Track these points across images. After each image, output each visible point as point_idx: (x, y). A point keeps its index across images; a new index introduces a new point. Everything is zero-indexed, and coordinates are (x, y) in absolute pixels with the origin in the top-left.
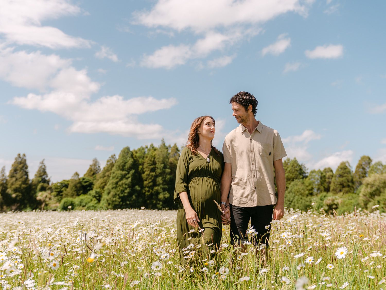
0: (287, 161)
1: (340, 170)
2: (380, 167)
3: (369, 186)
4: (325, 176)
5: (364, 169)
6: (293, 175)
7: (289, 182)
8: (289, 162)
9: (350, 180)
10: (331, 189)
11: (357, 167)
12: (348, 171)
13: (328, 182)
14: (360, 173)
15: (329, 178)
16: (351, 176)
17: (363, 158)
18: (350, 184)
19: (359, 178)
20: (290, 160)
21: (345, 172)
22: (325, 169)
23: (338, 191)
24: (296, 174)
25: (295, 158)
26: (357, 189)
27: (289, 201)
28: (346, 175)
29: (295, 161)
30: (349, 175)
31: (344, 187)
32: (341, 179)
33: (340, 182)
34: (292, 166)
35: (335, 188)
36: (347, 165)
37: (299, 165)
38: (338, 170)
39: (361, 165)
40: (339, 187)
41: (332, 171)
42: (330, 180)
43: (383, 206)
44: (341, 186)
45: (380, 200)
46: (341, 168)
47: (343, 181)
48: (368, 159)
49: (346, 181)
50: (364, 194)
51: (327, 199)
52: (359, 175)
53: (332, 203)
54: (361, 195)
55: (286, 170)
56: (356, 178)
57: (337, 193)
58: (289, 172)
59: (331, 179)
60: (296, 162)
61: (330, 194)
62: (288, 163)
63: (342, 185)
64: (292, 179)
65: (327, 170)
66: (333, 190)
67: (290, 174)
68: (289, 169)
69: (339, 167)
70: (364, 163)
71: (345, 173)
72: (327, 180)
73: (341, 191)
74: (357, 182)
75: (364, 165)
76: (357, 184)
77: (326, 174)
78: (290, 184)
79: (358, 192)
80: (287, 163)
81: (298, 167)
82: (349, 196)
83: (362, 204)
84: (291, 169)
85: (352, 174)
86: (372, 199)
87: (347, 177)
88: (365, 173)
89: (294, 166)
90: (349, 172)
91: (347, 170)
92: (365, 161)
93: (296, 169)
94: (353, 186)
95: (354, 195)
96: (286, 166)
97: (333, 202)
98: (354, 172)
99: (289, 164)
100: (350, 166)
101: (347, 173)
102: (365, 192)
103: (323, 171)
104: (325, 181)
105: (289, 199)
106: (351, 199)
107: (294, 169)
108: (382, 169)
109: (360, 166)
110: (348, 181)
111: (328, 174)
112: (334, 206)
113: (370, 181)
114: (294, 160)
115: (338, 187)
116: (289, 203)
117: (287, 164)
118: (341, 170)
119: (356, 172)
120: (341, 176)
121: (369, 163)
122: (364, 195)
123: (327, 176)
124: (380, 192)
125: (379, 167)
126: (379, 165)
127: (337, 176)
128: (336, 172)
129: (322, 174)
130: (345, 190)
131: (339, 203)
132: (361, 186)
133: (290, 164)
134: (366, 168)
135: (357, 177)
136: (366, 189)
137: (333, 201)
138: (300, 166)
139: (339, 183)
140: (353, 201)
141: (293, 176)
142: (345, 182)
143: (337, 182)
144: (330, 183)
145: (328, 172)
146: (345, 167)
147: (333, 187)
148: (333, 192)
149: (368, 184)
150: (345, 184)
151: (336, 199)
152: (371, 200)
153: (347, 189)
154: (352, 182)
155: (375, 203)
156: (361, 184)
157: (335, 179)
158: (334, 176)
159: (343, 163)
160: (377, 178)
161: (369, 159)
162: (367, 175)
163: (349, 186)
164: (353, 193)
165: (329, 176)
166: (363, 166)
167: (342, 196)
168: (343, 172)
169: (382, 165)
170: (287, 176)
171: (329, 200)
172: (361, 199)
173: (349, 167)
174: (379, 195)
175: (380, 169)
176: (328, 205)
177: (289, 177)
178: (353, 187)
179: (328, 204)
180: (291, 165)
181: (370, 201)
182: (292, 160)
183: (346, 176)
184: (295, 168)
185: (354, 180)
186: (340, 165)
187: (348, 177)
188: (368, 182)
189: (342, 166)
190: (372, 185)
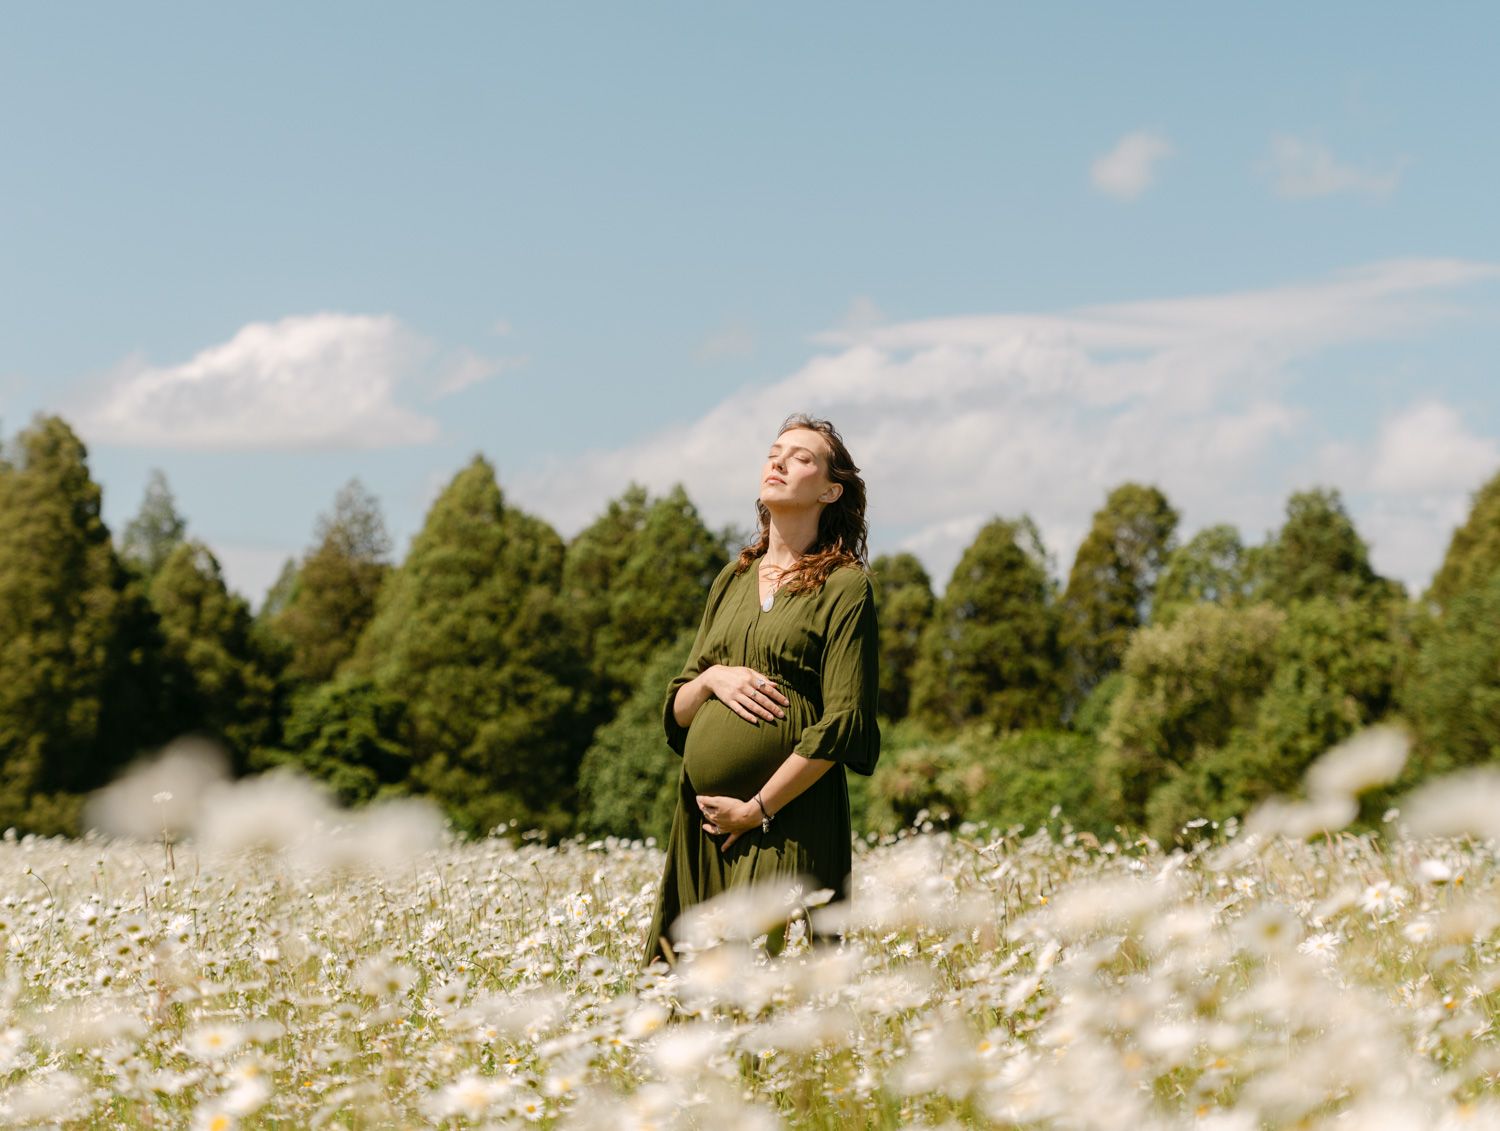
0: (625, 508)
1: (977, 573)
2: (1223, 563)
3: (1159, 682)
5: (1124, 570)
6: (663, 598)
7: (637, 648)
8: (641, 510)
9: (1039, 640)
10: (918, 694)
11: (1084, 556)
12: (1027, 582)
13: (894, 655)
14: (1102, 596)
15: (901, 627)
16: (1048, 616)
17: (1123, 502)
18: (1040, 665)
19: (1096, 628)
20: (649, 502)
21: (1004, 583)
23: (956, 710)
24: (682, 598)
25: (680, 491)
26: (1078, 699)
27: (641, 776)
28: (1013, 604)
29: (679, 508)
30: (1034, 609)
31: (996, 682)
32: (983, 633)
33: (978, 655)
34: (661, 541)
35: (941, 690)
36: (1024, 542)
37: (702, 535)
38: (960, 577)
39: (1110, 546)
40: (969, 685)
41: (922, 579)
42: (910, 638)
44: (981, 678)
45: (1228, 772)
46: (986, 563)
47: (991, 645)
48: (1151, 508)
49: (1016, 644)
50: (1130, 730)
51: (896, 765)
52: (1096, 608)
53: (924, 789)
54: (1108, 736)
55: (622, 562)
56: (1078, 631)
57: (954, 723)
58: (640, 581)
59: (920, 629)
60: (687, 512)
61: (911, 729)
62: (635, 516)
63: (989, 673)
64: (655, 631)
65: (889, 575)
66: (931, 704)
67: (643, 593)
68: (636, 563)
69: (967, 554)
70: (1125, 532)
71: (1007, 594)
72: (890, 639)
73: (976, 710)
74: (1084, 649)
75: (1131, 545)
76: (1080, 669)
77: (886, 599)
78: (643, 659)
79: (1085, 719)
80: (624, 520)
81: (697, 548)
82: (1032, 744)
83: (1114, 794)
84: (650, 561)
85: (1051, 601)
86: (1180, 765)
87: (1019, 622)
88: (1133, 597)
89: (671, 543)
90: (1037, 588)
91: (1022, 575)
92: (1131, 518)
93: (687, 557)
94: (1058, 677)
95: (1064, 742)
96: (618, 542)
97: (931, 781)
98: (1064, 588)
99: (641, 526)
100: (1042, 551)
101: (1022, 597)
102: (1130, 718)
105: (639, 764)
106: (1043, 767)
107: (672, 559)
108: (1236, 574)
109: (1098, 550)
110: (1028, 646)
111: (898, 599)
113: (1164, 648)
114: (676, 501)
115: (961, 685)
116: (641, 787)
117: (629, 528)
118: (984, 576)
119: (1077, 587)
120: (982, 612)
121: (1162, 533)
122: (1130, 742)
123: (891, 612)
124: (1228, 720)
125: (1219, 563)
126: (1225, 554)
127: (961, 614)
128: (948, 588)
130: (1003, 706)
131: (972, 789)
132: (1111, 679)
133: (650, 526)
134: (1143, 564)
135: (1084, 620)
136: (1139, 697)
137: (932, 772)
138: (709, 538)
139: (969, 660)
140: (1053, 775)
141: (666, 609)
142: (1006, 653)
143: (957, 654)
144: (907, 656)
145: (899, 586)
146: (1014, 557)
147: (932, 688)
148: (927, 714)
149: (1154, 669)
150: (1007, 666)
151: (950, 764)
152: (1172, 769)
153: (1016, 697)
154: (1054, 652)
155: (1192, 787)
156: (1108, 663)
157: (947, 637)
158: (938, 612)
159: (995, 532)
160: (1211, 630)
161: (1161, 505)
162: (1145, 609)
163: (1028, 678)
164: (1057, 726)
165: (902, 611)
166: (1121, 550)
167: (989, 741)
168: (991, 591)
169: (1238, 549)
170: (625, 607)
171: (907, 771)
172: (1110, 758)
173: (1035, 558)
174: (1220, 743)
175: (1226, 574)
177: (640, 615)
178: (1053, 686)
179: (901, 797)
180: (655, 532)
181: (1165, 779)
182: (657, 501)
183: (1014, 615)
184: (677, 550)
185: (1063, 639)
186: (977, 542)
187: (1028, 617)
188: (1153, 659)
189: (995, 549)
190: (1181, 676)
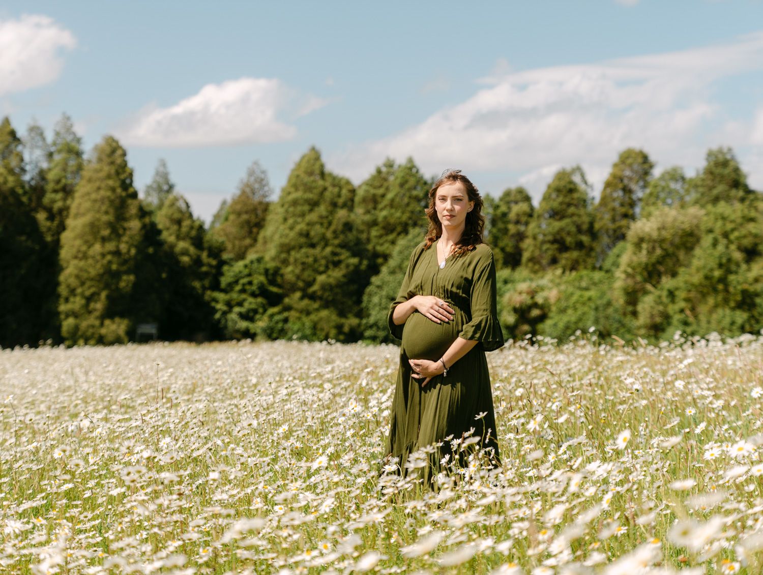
0: (384, 169)
1: (554, 195)
2: (675, 186)
3: (644, 246)
4: (504, 215)
5: (627, 190)
6: (403, 213)
7: (391, 237)
8: (392, 170)
9: (585, 227)
10: (526, 255)
11: (608, 185)
12: (578, 199)
13: (513, 236)
14: (616, 204)
15: (517, 222)
16: (589, 215)
17: (627, 158)
18: (585, 239)
19: (614, 220)
20: (396, 167)
21: (567, 200)
22: (507, 194)
23: (544, 262)
24: (412, 212)
25: (410, 160)
26: (604, 254)
28: (572, 210)
29: (410, 169)
30: (582, 211)
31: (564, 248)
32: (557, 225)
33: (554, 235)
34: (402, 185)
35: (537, 253)
36: (577, 179)
37: (422, 182)
38: (546, 198)
39: (622, 180)
40: (551, 250)
41: (527, 199)
42: (522, 228)
43: (682, 304)
44: (556, 246)
45: (677, 289)
46: (558, 190)
47: (561, 230)
48: (640, 160)
49: (573, 229)
50: (630, 270)
51: (515, 290)
52: (614, 209)
53: (529, 302)
54: (619, 274)
55: (383, 196)
56: (604, 221)
57: (543, 269)
58: (392, 204)
59: (527, 224)
60: (414, 170)
61: (522, 272)
62: (388, 173)
63: (560, 244)
64: (399, 229)
65: (512, 198)
66: (532, 259)
67: (393, 211)
68: (390, 196)
69: (549, 187)
70: (628, 173)
71: (569, 205)
72: (512, 228)
73: (554, 261)
74: (607, 231)
75: (630, 179)
76: (605, 240)
77: (509, 208)
78: (393, 243)
79: (607, 264)
80: (383, 175)
81: (419, 188)
82: (581, 278)
83: (621, 301)
84: (396, 195)
85: (590, 208)
86: (654, 286)
87: (575, 218)
88: (632, 204)
89: (407, 186)
90: (583, 202)
91: (576, 195)
92: (630, 165)
93: (415, 193)
94: (594, 245)
95: (597, 275)
96: (381, 186)
97: (532, 298)
98: (597, 201)
99: (392, 178)
100: (586, 183)
101: (576, 206)
102: (630, 264)
103: (501, 199)
104: (506, 231)
105: (391, 293)
106: (587, 289)
107: (408, 194)
108: (682, 192)
109: (616, 182)
110: (579, 230)
111: (516, 209)
112: (535, 313)
113: (647, 229)
114: (409, 166)
115: (548, 249)
117: (385, 180)
118: (558, 196)
119: (604, 200)
120: (556, 214)
121: (646, 173)
122: (628, 275)
123: (512, 216)
124: (677, 264)
126: (677, 181)
127: (547, 215)
128: (540, 204)
129: (497, 207)
130: (567, 259)
131: (552, 300)
132: (620, 244)
133: (396, 178)
134: (636, 188)
135: (607, 217)
136: (635, 253)
137: (533, 293)
138: (425, 183)
139: (550, 238)
140: (592, 293)
141: (405, 218)
142: (569, 233)
143: (545, 235)
144: (521, 237)
145: (516, 202)
146: (572, 186)
147: (532, 252)
148: (530, 265)
149: (641, 240)
150: (569, 240)
151: (542, 289)
152: (649, 287)
153: (574, 255)
154: (592, 233)
155: (660, 297)
156: (619, 236)
157: (539, 227)
158: (535, 215)
159: (562, 175)
160: (670, 219)
161: (645, 158)
162: (638, 210)
163: (580, 245)
164: (594, 268)
165: (518, 215)
166: (626, 181)
167: (560, 277)
168: (561, 203)
169: (683, 179)
170: (385, 218)
171: (520, 293)
173: (582, 187)
174: (674, 275)
175: (677, 192)
176: (515, 310)
177: (392, 221)
178: (592, 249)
179: (518, 306)
180: (398, 181)
181: (646, 292)
182: (400, 166)
183: (573, 215)
184: (410, 189)
185: (597, 226)
186: (554, 181)
187: (579, 216)
188: (641, 235)
189: (562, 183)
190: (655, 243)
